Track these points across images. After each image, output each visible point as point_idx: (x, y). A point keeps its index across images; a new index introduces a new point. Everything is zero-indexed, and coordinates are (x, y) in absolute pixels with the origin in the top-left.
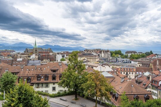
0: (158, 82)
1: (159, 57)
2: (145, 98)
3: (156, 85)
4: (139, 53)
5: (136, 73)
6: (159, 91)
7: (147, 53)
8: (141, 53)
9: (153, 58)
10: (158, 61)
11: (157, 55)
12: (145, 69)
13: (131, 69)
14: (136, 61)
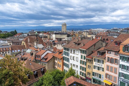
0: (41, 56)
1: (24, 35)
2: (41, 71)
3: (39, 59)
4: (4, 32)
5: (12, 52)
6: (41, 63)
7: (12, 32)
8: (7, 32)
9: (20, 36)
10: (29, 39)
11: (23, 34)
12: (19, 46)
13: (7, 48)
14: (6, 40)
